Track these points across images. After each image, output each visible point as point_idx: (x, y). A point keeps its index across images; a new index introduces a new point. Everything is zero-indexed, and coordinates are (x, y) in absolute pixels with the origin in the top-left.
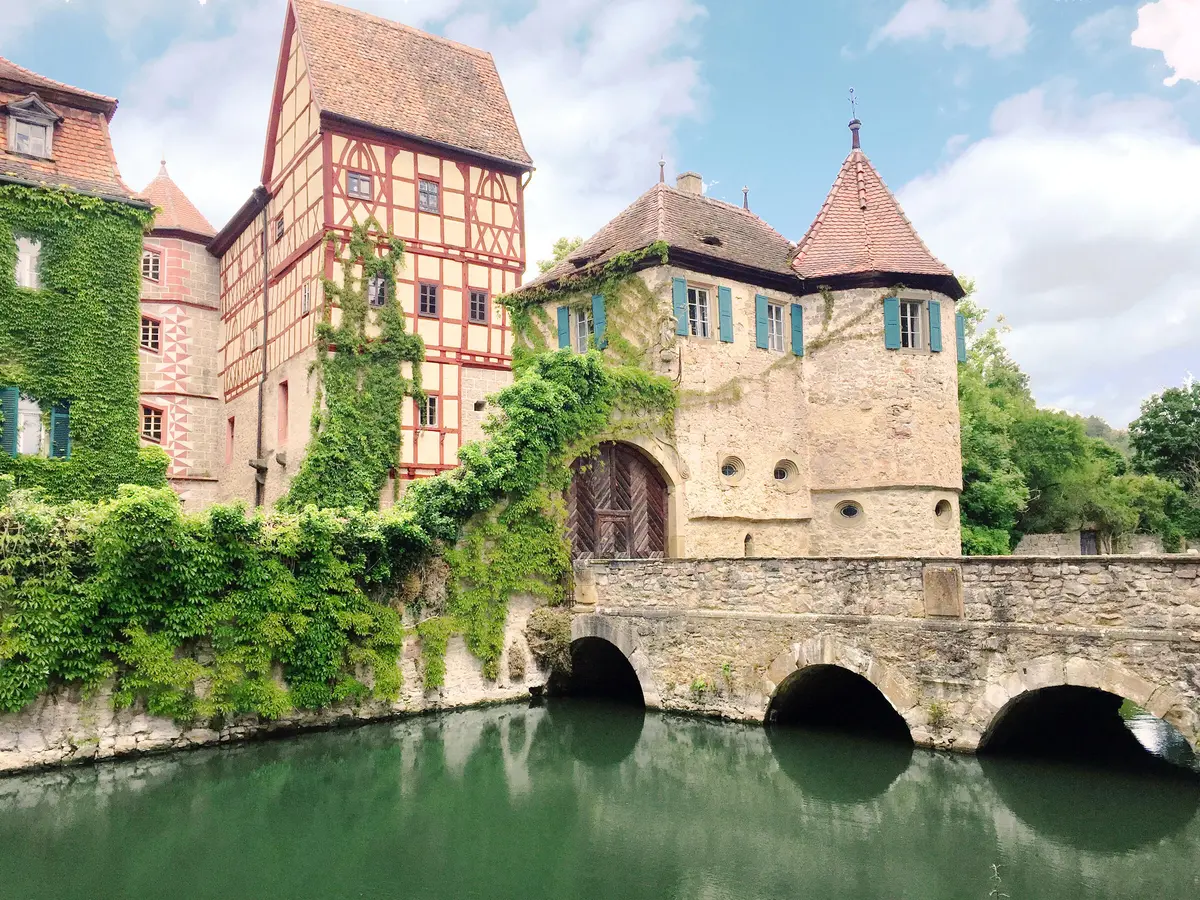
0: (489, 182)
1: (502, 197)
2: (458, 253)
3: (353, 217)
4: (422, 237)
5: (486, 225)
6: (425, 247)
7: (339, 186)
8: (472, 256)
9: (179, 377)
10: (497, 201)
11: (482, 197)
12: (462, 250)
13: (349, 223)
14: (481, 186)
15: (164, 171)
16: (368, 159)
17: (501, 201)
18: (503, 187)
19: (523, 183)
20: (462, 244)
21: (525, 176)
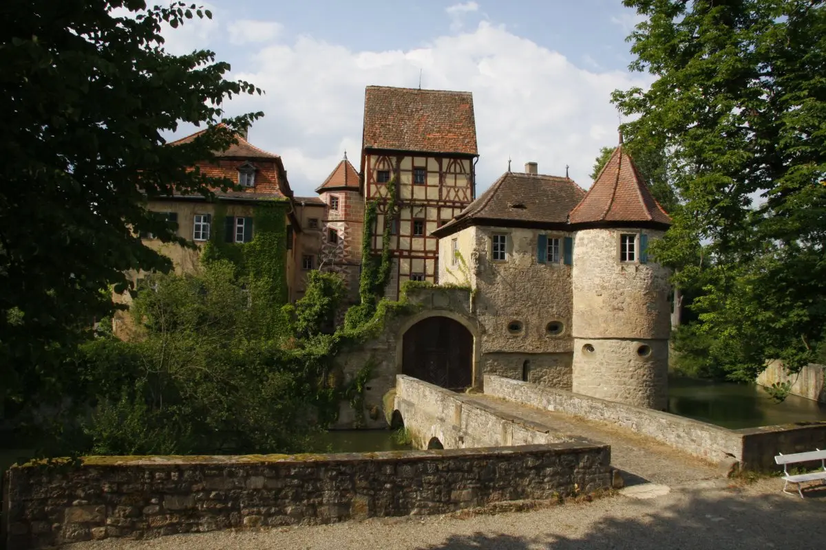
0: (453, 165)
1: (461, 171)
2: (435, 203)
3: (380, 193)
4: (415, 197)
5: (451, 187)
6: (417, 202)
7: (374, 179)
8: (442, 204)
9: (345, 256)
10: (459, 174)
11: (450, 173)
12: (438, 201)
13: (378, 195)
14: (449, 167)
15: (346, 157)
16: (388, 165)
17: (461, 173)
18: (462, 167)
19: (474, 163)
20: (437, 198)
21: (475, 159)
